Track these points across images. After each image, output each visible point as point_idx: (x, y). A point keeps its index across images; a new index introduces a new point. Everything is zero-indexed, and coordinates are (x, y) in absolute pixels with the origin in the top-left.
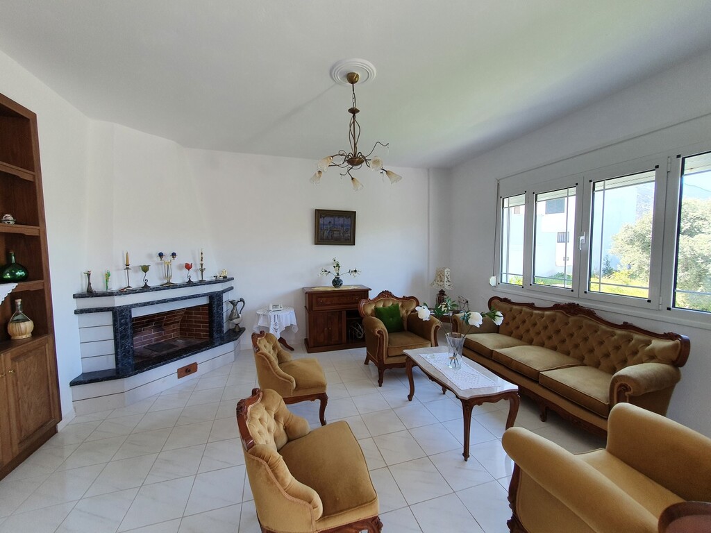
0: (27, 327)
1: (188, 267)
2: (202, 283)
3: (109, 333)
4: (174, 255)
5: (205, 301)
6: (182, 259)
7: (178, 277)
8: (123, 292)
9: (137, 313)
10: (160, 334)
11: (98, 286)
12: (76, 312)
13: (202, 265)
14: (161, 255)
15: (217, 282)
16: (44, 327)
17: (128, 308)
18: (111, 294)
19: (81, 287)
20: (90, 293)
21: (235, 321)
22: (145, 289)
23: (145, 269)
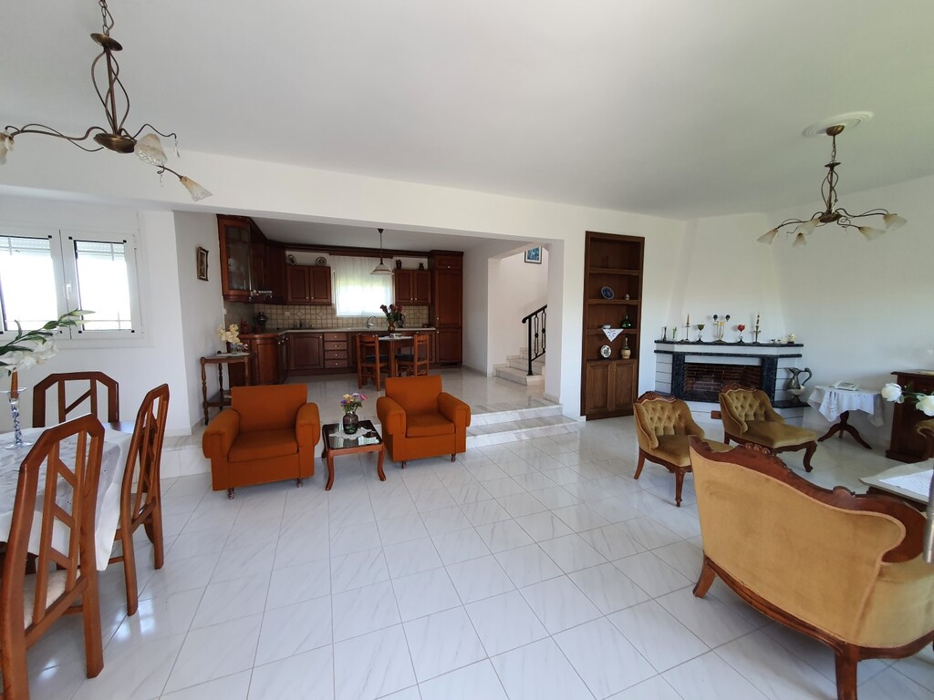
0: (628, 352)
1: (741, 328)
2: (756, 344)
3: (669, 368)
4: (728, 317)
5: (755, 362)
6: (735, 322)
7: (730, 337)
8: (682, 342)
9: (689, 359)
10: (718, 385)
11: (669, 338)
12: (656, 352)
13: (757, 327)
14: (715, 317)
15: (773, 345)
16: (635, 355)
17: (683, 354)
18: (672, 343)
19: (660, 338)
20: (664, 341)
21: (794, 391)
22: (699, 342)
23: (701, 327)
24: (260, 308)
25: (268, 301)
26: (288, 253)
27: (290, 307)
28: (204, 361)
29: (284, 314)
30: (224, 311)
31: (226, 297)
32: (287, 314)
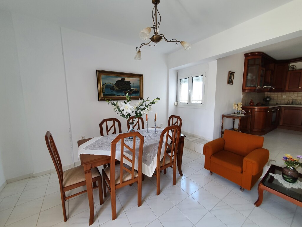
24: (268, 94)
25: (271, 91)
26: (291, 64)
27: (287, 93)
28: (224, 116)
29: (282, 97)
30: (242, 96)
31: (244, 90)
32: (284, 97)
